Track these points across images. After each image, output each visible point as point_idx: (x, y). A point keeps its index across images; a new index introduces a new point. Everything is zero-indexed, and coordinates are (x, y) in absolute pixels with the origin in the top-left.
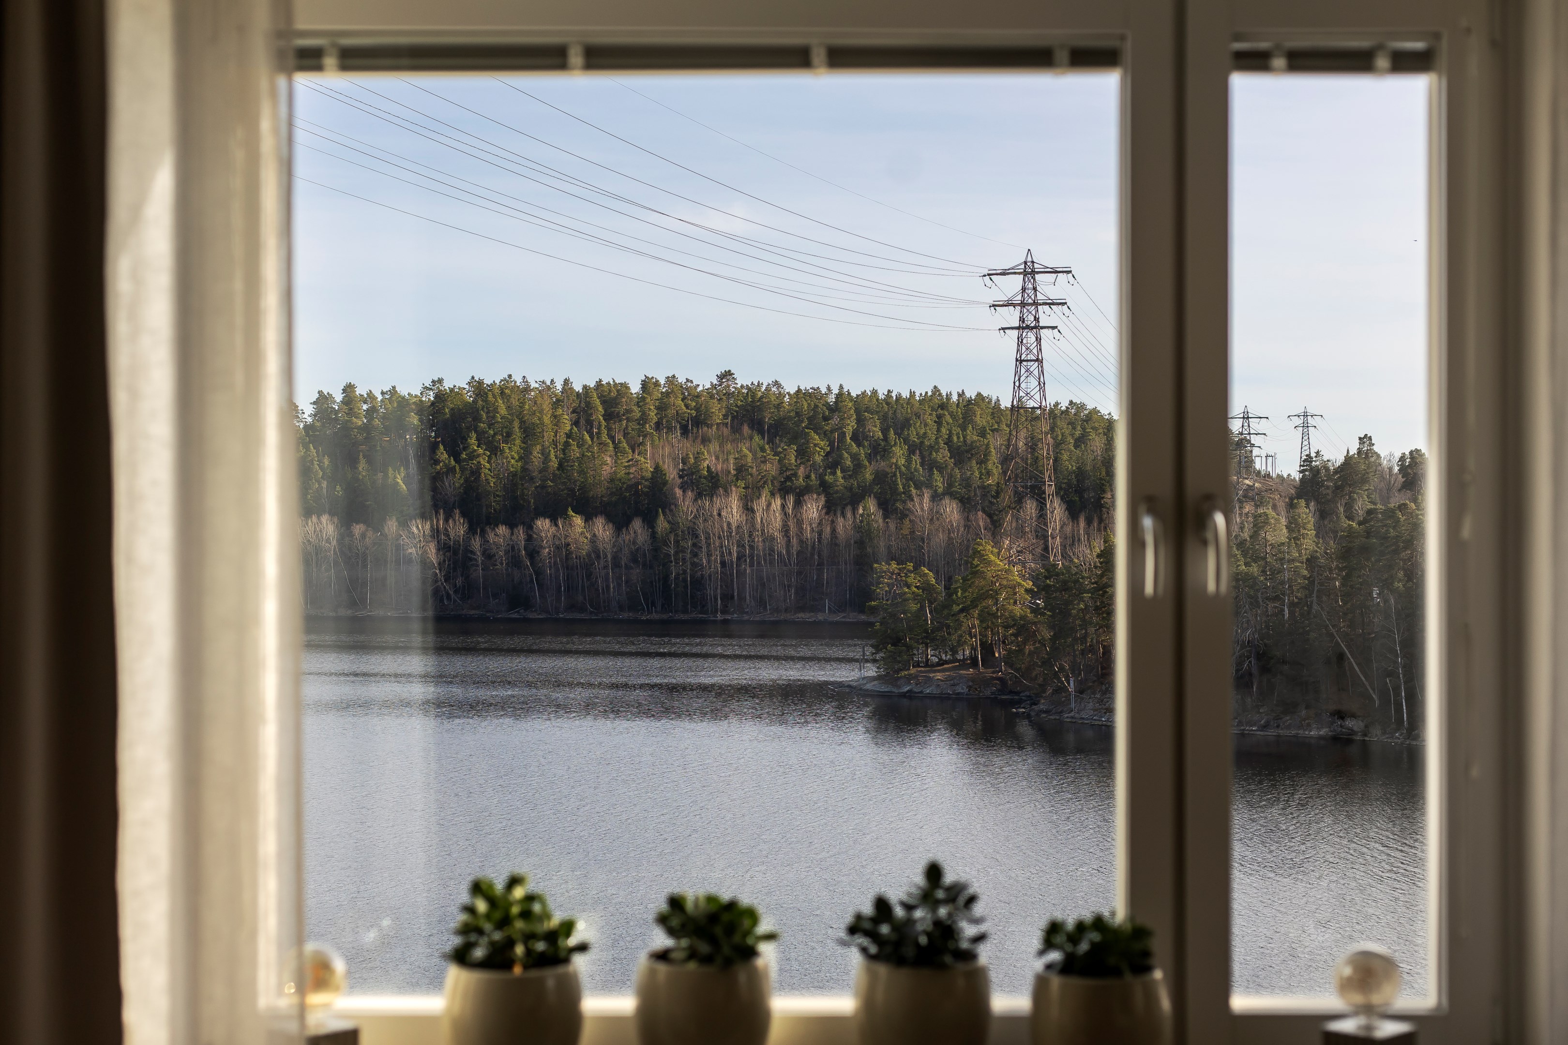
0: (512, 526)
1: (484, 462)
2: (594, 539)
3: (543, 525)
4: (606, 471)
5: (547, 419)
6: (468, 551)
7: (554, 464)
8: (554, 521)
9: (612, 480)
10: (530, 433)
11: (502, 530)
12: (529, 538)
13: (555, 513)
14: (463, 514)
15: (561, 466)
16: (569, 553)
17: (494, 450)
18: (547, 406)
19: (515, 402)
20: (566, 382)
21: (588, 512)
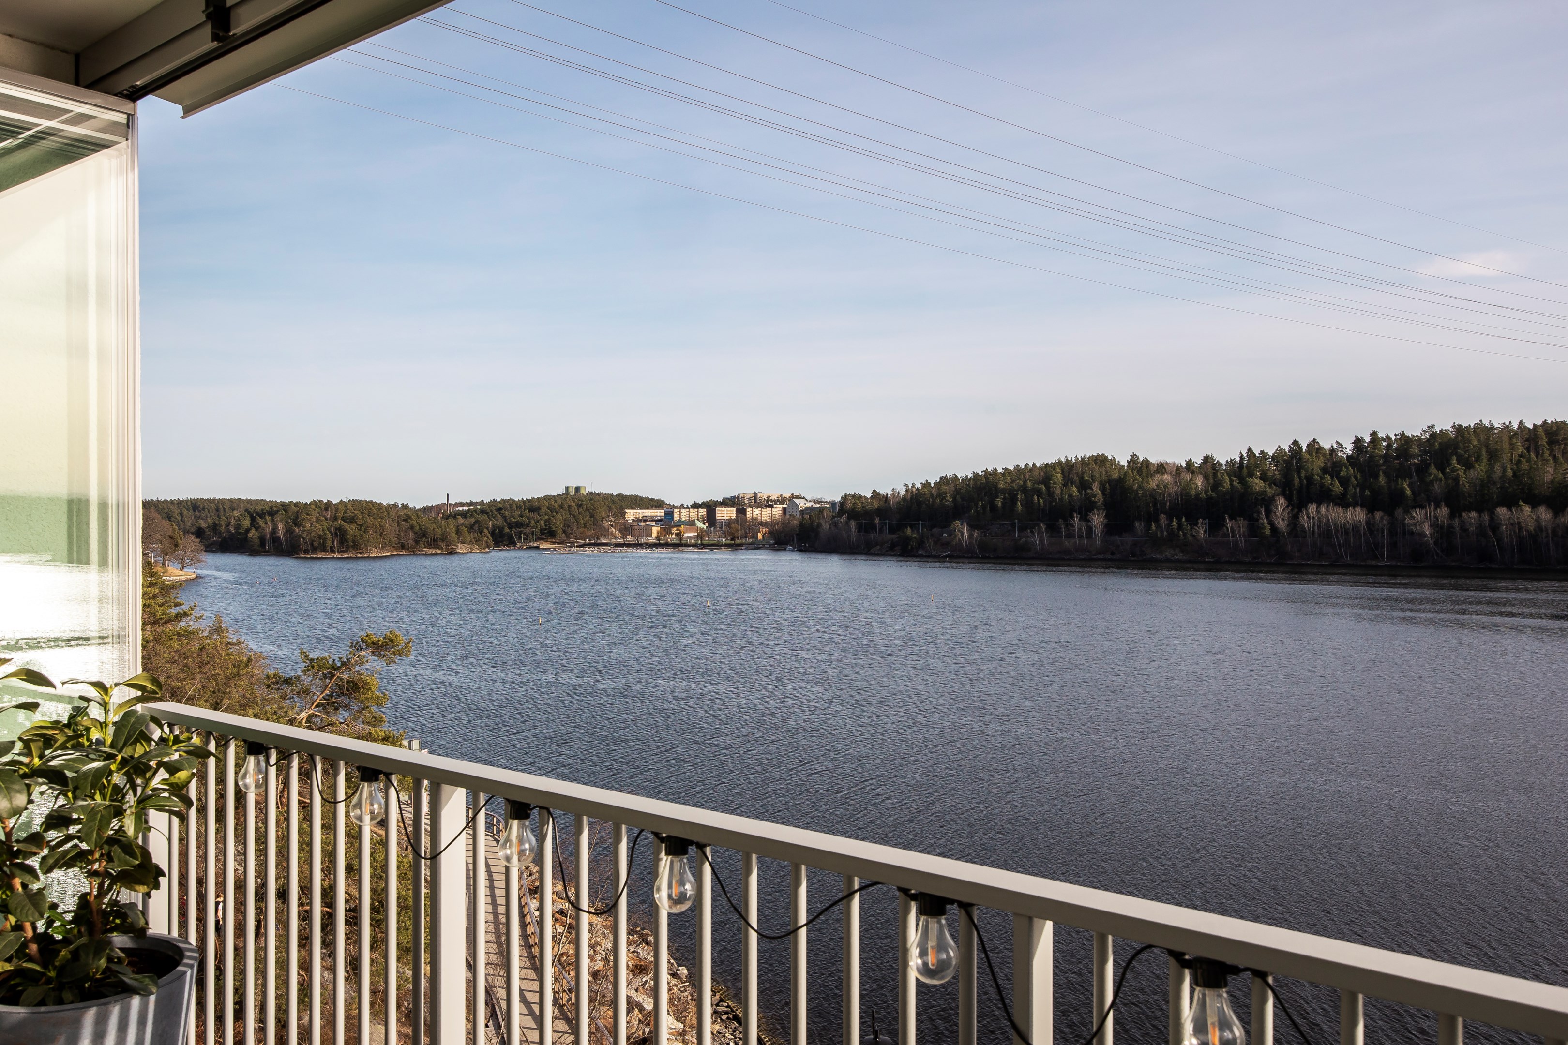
0: (1480, 511)
1: (1461, 473)
2: (1538, 520)
3: (1502, 511)
4: (1548, 478)
5: (1506, 446)
6: (1450, 526)
7: (1509, 473)
8: (1509, 508)
9: (1552, 482)
10: (1493, 456)
11: (1473, 514)
12: (1492, 519)
13: (1510, 502)
14: (1447, 505)
15: (1514, 475)
16: (1520, 529)
17: (1469, 466)
18: (1506, 440)
19: (1482, 437)
20: (1521, 422)
21: (1534, 502)
